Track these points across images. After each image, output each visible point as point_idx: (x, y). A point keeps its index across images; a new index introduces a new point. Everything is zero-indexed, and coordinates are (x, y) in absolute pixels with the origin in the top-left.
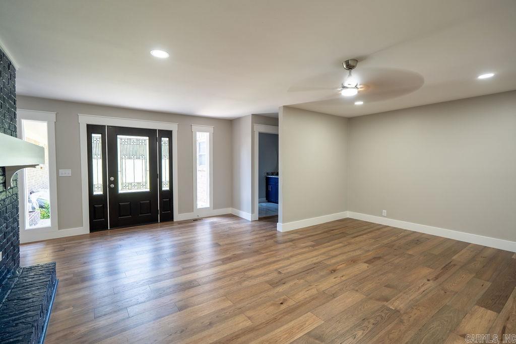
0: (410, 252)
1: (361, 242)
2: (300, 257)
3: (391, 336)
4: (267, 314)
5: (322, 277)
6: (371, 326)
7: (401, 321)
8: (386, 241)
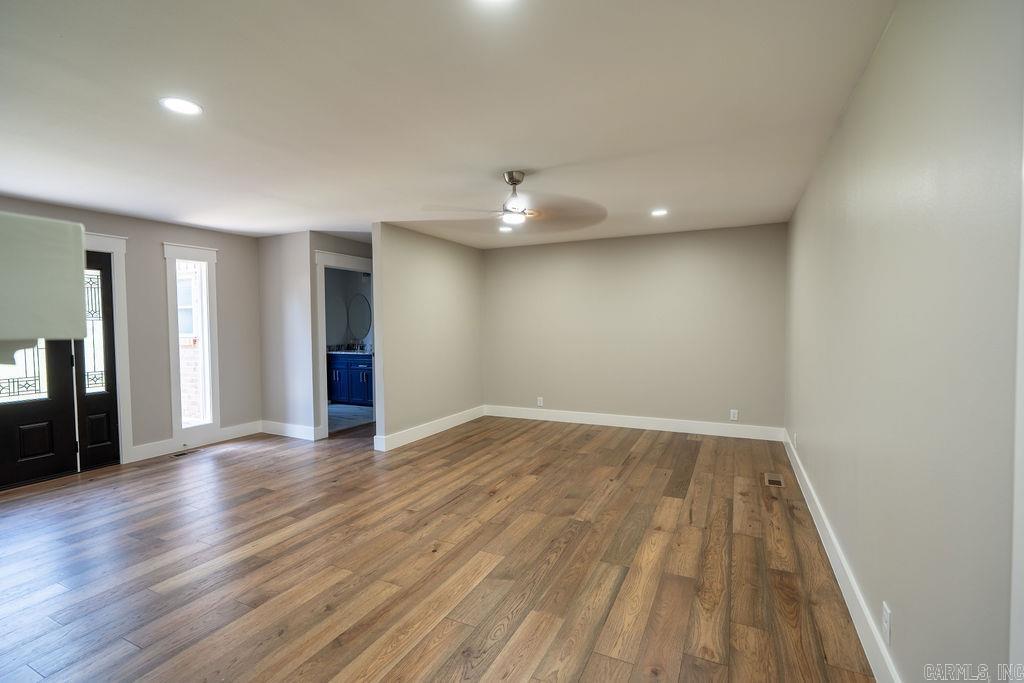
0: (583, 451)
1: (516, 447)
2: (435, 484)
3: (588, 549)
4: (418, 570)
5: (480, 503)
6: (563, 546)
7: (595, 532)
8: (549, 442)
